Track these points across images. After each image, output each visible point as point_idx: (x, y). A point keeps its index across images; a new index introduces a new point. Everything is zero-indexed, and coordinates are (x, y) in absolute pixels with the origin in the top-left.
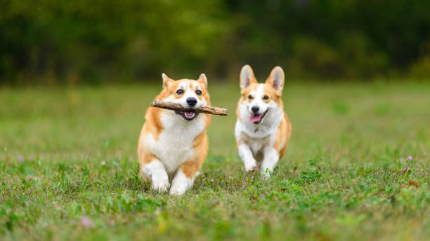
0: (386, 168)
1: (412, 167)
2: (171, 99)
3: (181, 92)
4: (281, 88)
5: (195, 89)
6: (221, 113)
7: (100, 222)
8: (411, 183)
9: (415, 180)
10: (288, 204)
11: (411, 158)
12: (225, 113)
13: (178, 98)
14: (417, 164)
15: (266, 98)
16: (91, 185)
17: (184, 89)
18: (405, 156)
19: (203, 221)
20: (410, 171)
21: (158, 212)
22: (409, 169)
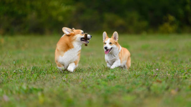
0: (146, 74)
1: (158, 73)
7: (12, 98)
8: (158, 81)
9: (160, 80)
10: (100, 91)
11: (158, 69)
14: (161, 72)
15: (110, 43)
16: (9, 81)
18: (155, 69)
19: (60, 98)
20: (157, 76)
21: (39, 94)
22: (157, 74)
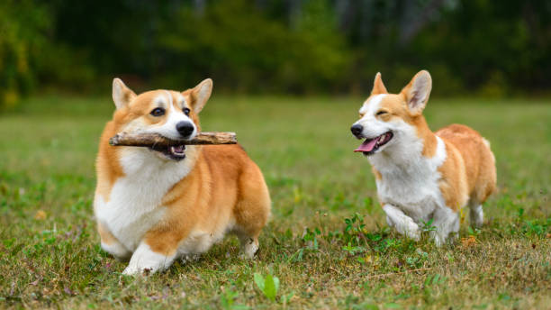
2: (140, 127)
3: (160, 112)
4: (421, 106)
5: (180, 106)
6: (228, 140)
12: (234, 140)
13: (154, 123)
17: (166, 107)
